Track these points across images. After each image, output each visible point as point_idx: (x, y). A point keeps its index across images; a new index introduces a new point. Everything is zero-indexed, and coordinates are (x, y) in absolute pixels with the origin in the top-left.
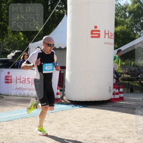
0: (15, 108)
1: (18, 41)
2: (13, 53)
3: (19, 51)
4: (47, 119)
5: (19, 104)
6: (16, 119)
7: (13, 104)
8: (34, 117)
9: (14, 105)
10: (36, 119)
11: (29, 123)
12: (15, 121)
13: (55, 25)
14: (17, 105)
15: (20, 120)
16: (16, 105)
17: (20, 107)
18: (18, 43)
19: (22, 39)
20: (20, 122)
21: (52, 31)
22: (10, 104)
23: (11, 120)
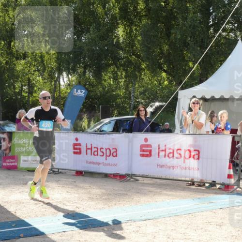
0: (158, 198)
1: (158, 86)
2: (151, 106)
3: (161, 104)
4: (214, 220)
5: (165, 192)
6: (160, 216)
7: (155, 191)
8: (190, 215)
9: (155, 194)
10: (195, 219)
11: (183, 224)
12: (158, 220)
13: (221, 59)
14: (161, 194)
15: (168, 219)
16: (160, 194)
17: (167, 197)
18: (159, 90)
19: (166, 83)
20: (167, 222)
21: (217, 69)
22: (150, 191)
23: (152, 218)
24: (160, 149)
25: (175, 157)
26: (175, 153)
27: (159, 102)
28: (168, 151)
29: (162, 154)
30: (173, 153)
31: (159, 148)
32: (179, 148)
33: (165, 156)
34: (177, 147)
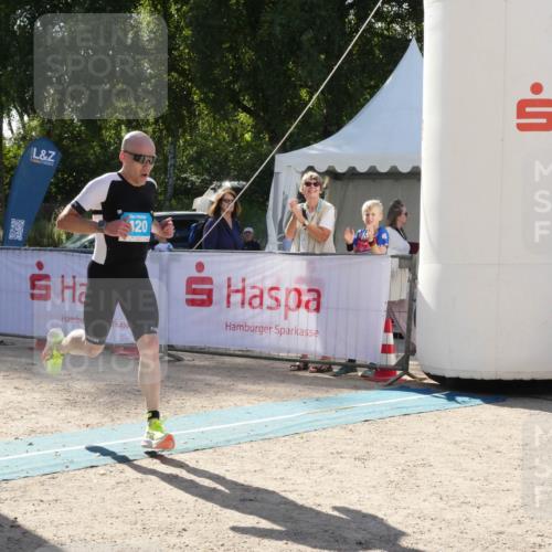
0: (224, 401)
1: (230, 144)
2: (215, 190)
3: (235, 183)
4: (349, 448)
5: (241, 386)
6: (229, 441)
7: (218, 383)
8: (297, 436)
9: (219, 389)
10: (306, 445)
11: (279, 458)
12: (225, 450)
13: (372, 83)
14: (231, 390)
15: (246, 446)
16: (229, 390)
17: (244, 397)
18: (232, 152)
19: (248, 136)
20: (244, 454)
21: (362, 106)
22: (207, 384)
23: (211, 445)
24: (232, 288)
25: (265, 306)
26: (266, 296)
27: (233, 179)
28: (249, 293)
29: (236, 298)
30: (261, 296)
31: (229, 286)
32: (274, 285)
33: (243, 303)
34: (269, 284)
